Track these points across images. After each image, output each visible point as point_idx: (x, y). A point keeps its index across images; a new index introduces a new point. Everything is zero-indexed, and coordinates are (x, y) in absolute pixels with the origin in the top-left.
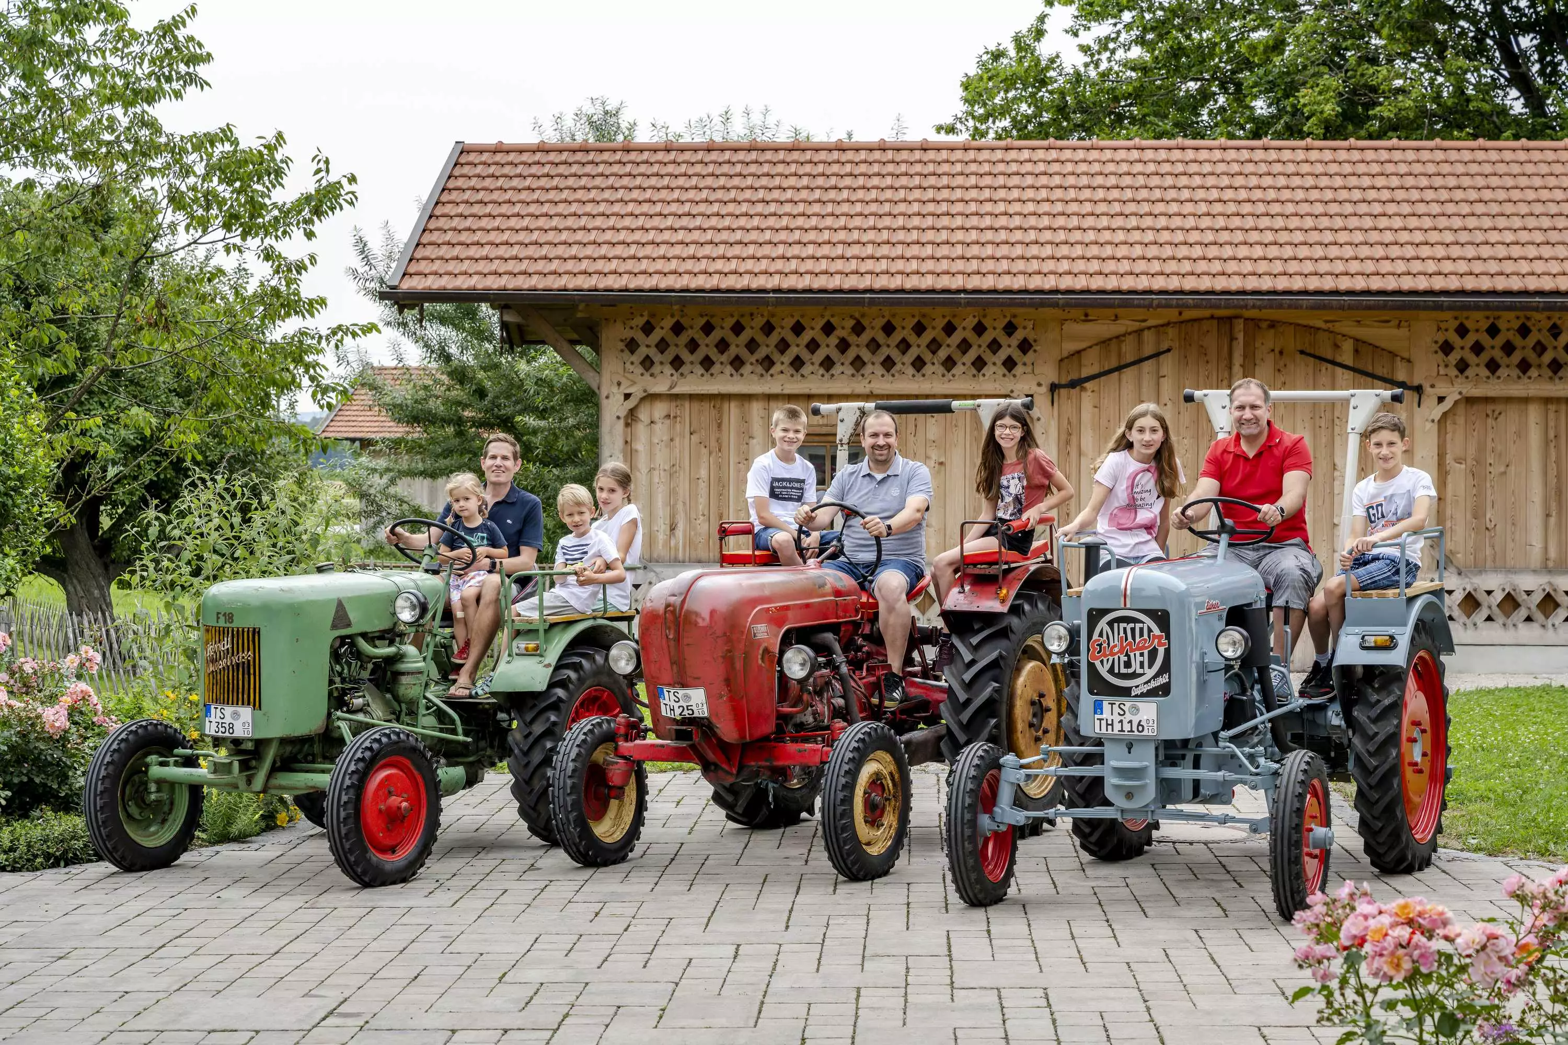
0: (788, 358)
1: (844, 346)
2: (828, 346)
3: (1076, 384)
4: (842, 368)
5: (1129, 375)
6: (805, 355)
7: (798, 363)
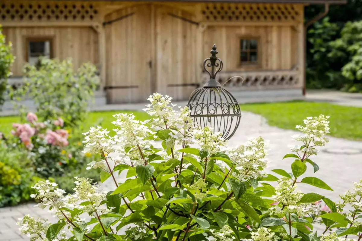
0: (28, 15)
1: (44, 12)
2: (40, 12)
3: (110, 23)
4: (44, 19)
5: (124, 20)
6: (33, 14)
7: (31, 17)
